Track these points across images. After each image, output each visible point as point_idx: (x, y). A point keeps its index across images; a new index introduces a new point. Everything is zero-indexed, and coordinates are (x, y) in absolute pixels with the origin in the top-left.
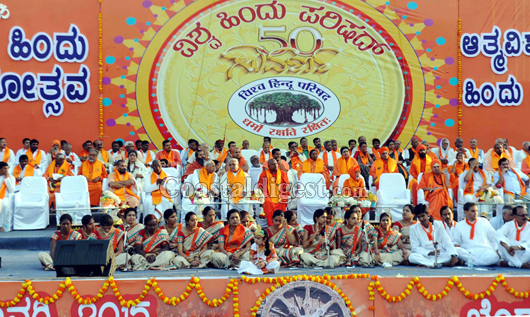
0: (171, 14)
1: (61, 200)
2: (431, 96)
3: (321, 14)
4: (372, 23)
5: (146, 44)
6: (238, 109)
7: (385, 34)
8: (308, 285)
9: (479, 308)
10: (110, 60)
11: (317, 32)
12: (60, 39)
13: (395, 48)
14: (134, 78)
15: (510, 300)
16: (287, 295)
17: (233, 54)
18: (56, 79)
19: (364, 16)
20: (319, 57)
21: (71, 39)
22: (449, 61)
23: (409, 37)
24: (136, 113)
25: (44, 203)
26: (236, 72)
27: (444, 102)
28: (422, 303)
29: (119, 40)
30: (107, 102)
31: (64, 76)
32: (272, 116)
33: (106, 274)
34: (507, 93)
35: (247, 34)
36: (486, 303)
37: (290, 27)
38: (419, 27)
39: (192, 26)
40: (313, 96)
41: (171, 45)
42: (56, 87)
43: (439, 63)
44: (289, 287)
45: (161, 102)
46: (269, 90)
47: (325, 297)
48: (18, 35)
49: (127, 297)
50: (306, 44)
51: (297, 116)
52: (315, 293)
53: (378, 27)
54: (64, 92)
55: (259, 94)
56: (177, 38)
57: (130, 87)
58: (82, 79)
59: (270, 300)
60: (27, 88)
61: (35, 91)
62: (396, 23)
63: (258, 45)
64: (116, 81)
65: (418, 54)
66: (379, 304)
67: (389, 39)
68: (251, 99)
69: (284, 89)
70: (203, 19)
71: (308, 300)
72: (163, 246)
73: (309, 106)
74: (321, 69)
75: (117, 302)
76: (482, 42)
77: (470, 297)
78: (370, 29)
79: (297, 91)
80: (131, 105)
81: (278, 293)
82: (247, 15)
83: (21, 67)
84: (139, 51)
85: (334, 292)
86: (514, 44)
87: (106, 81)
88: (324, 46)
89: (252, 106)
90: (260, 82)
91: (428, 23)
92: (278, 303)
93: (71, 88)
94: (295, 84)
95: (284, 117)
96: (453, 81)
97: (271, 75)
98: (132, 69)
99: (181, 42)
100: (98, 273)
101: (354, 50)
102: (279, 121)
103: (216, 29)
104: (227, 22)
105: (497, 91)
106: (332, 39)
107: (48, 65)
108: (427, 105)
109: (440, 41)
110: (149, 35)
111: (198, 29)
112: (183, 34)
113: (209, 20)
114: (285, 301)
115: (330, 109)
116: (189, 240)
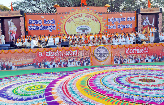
0: (67, 17)
1: (55, 41)
2: (104, 28)
3: (88, 16)
4: (95, 17)
5: (64, 21)
6: (77, 30)
7: (97, 19)
8: (102, 47)
9: (128, 49)
10: (59, 24)
11: (88, 19)
12: (51, 21)
13: (99, 21)
14: (62, 26)
15: (132, 48)
16: (99, 48)
17: (76, 22)
18: (51, 27)
19: (94, 16)
20: (88, 22)
21: (53, 21)
22: (106, 23)
23: (101, 19)
24: (63, 31)
25: (53, 41)
26: (77, 25)
27: (106, 28)
28: (119, 49)
29: (60, 21)
30: (58, 30)
31: (52, 26)
32: (82, 31)
33: (69, 46)
34: (114, 27)
35: (78, 19)
36: (129, 48)
37: (84, 18)
38: (102, 18)
39: (70, 18)
40: (87, 28)
41: (67, 21)
42: (51, 28)
43: (105, 23)
44: (99, 47)
45: (66, 29)
46: (81, 27)
47: (104, 48)
48: (45, 20)
49: (73, 50)
50: (86, 21)
51: (85, 31)
52: (103, 48)
53: (96, 18)
54: (52, 28)
55: (80, 28)
56: (68, 20)
57: (62, 27)
58: (55, 27)
59: (96, 49)
60: (47, 28)
61: (48, 28)
62: (99, 17)
63: (80, 21)
64: (60, 27)
65: (102, 22)
66: (113, 49)
67: (98, 20)
68: (79, 29)
69: (83, 27)
70: (71, 17)
71: (102, 49)
72: (76, 44)
73: (87, 29)
74: (89, 24)
75: (72, 50)
76: (111, 20)
77: (126, 48)
78: (95, 18)
79: (85, 27)
80: (62, 30)
81: (97, 48)
82: (78, 16)
83: (46, 25)
84: (63, 22)
85: (106, 48)
86: (115, 20)
87: (58, 27)
88: (89, 21)
89: (79, 30)
90: (80, 26)
91: (103, 17)
92: (97, 50)
93: (53, 28)
94: (85, 26)
95: (84, 31)
96: (107, 26)
97: (82, 25)
98: (62, 25)
99: (69, 21)
100: (68, 46)
101: (93, 21)
102: (83, 32)
103: (73, 19)
104: (75, 17)
105: (113, 27)
106: (90, 20)
107: (50, 25)
108: (103, 29)
109: (105, 20)
110: (64, 20)
111: (71, 19)
112: (69, 20)
113: (72, 17)
114: (98, 49)
115: (90, 30)
116: (79, 43)
